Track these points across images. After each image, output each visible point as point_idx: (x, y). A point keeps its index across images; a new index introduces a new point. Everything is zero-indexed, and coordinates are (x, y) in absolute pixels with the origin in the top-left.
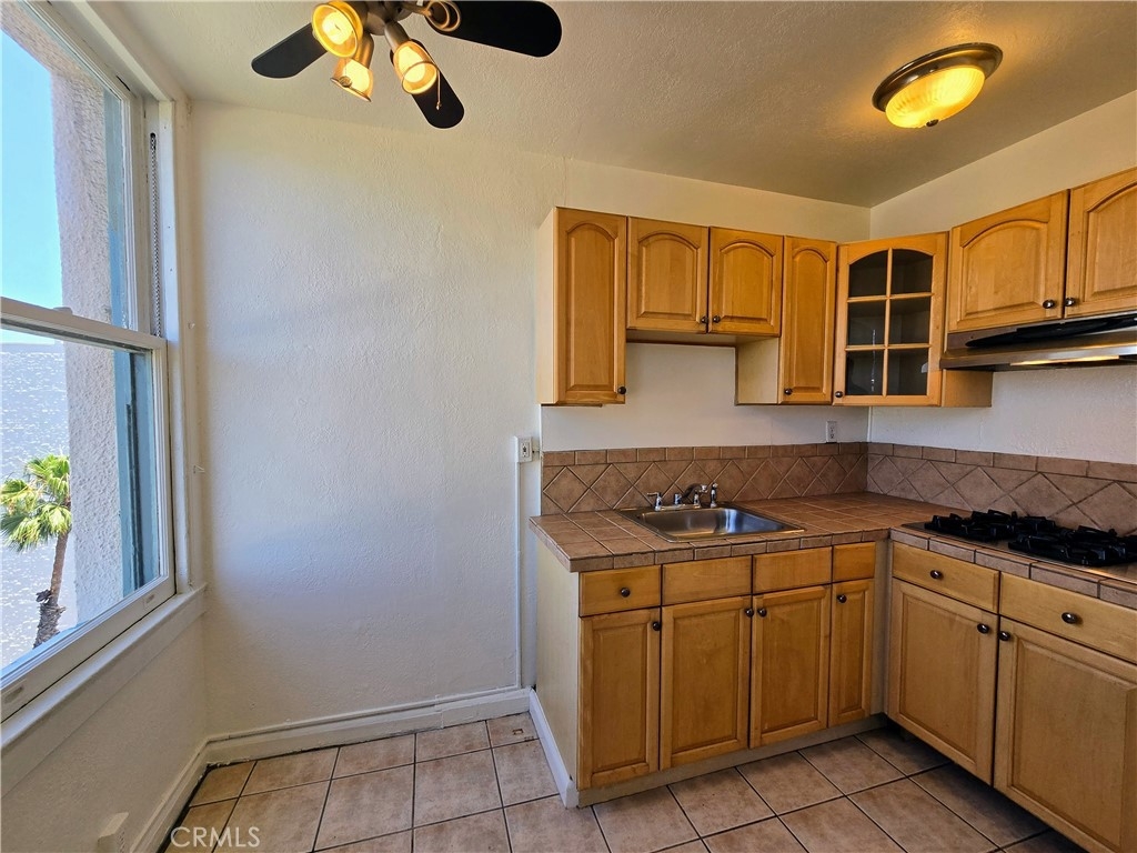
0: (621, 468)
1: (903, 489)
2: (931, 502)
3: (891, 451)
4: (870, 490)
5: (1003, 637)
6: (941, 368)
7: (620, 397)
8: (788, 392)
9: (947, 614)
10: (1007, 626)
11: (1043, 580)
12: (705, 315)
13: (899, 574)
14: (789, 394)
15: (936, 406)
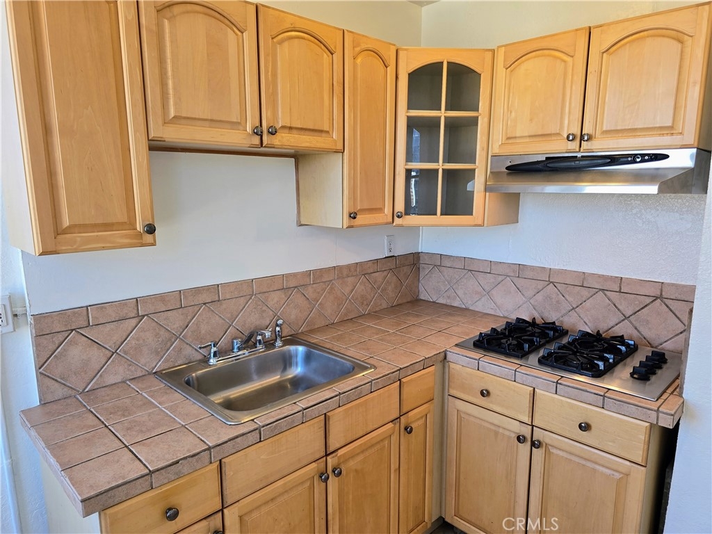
0: (160, 318)
1: (449, 297)
2: (471, 308)
3: (440, 261)
4: (422, 297)
5: (535, 444)
6: (486, 190)
7: (149, 238)
8: (353, 216)
9: (492, 427)
10: (538, 434)
11: (566, 395)
12: (258, 124)
13: (453, 392)
14: (355, 218)
15: (480, 226)
